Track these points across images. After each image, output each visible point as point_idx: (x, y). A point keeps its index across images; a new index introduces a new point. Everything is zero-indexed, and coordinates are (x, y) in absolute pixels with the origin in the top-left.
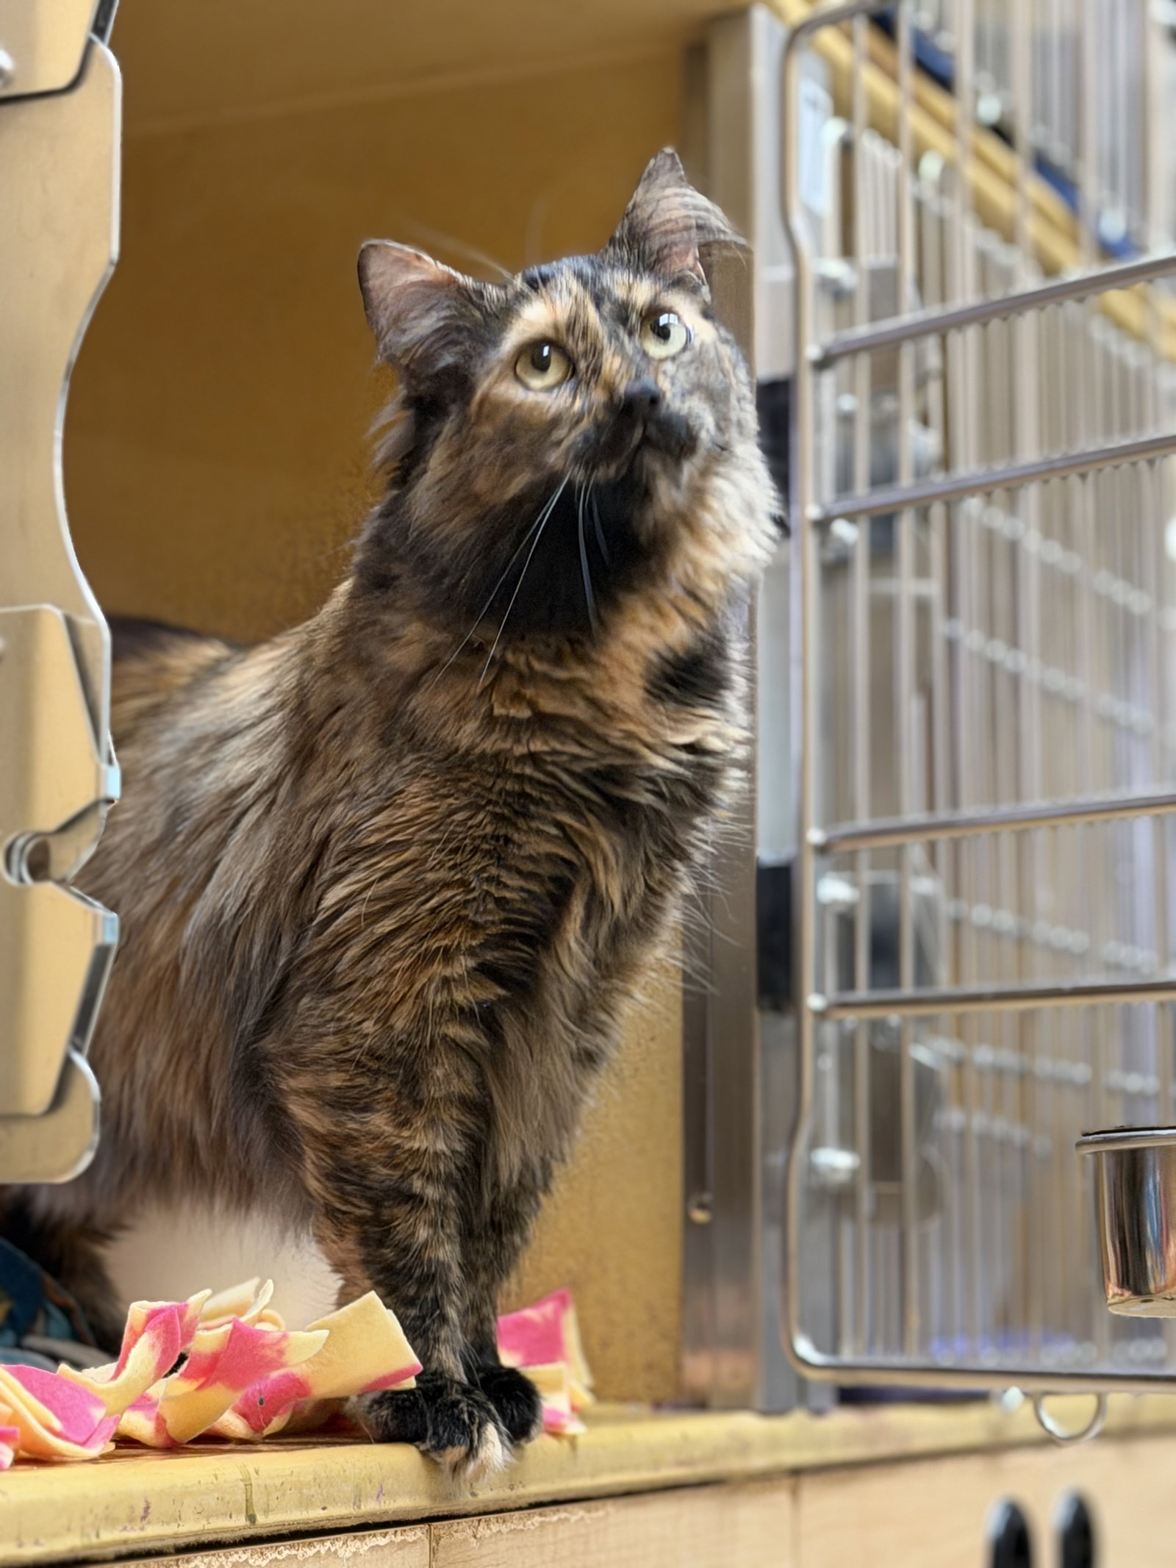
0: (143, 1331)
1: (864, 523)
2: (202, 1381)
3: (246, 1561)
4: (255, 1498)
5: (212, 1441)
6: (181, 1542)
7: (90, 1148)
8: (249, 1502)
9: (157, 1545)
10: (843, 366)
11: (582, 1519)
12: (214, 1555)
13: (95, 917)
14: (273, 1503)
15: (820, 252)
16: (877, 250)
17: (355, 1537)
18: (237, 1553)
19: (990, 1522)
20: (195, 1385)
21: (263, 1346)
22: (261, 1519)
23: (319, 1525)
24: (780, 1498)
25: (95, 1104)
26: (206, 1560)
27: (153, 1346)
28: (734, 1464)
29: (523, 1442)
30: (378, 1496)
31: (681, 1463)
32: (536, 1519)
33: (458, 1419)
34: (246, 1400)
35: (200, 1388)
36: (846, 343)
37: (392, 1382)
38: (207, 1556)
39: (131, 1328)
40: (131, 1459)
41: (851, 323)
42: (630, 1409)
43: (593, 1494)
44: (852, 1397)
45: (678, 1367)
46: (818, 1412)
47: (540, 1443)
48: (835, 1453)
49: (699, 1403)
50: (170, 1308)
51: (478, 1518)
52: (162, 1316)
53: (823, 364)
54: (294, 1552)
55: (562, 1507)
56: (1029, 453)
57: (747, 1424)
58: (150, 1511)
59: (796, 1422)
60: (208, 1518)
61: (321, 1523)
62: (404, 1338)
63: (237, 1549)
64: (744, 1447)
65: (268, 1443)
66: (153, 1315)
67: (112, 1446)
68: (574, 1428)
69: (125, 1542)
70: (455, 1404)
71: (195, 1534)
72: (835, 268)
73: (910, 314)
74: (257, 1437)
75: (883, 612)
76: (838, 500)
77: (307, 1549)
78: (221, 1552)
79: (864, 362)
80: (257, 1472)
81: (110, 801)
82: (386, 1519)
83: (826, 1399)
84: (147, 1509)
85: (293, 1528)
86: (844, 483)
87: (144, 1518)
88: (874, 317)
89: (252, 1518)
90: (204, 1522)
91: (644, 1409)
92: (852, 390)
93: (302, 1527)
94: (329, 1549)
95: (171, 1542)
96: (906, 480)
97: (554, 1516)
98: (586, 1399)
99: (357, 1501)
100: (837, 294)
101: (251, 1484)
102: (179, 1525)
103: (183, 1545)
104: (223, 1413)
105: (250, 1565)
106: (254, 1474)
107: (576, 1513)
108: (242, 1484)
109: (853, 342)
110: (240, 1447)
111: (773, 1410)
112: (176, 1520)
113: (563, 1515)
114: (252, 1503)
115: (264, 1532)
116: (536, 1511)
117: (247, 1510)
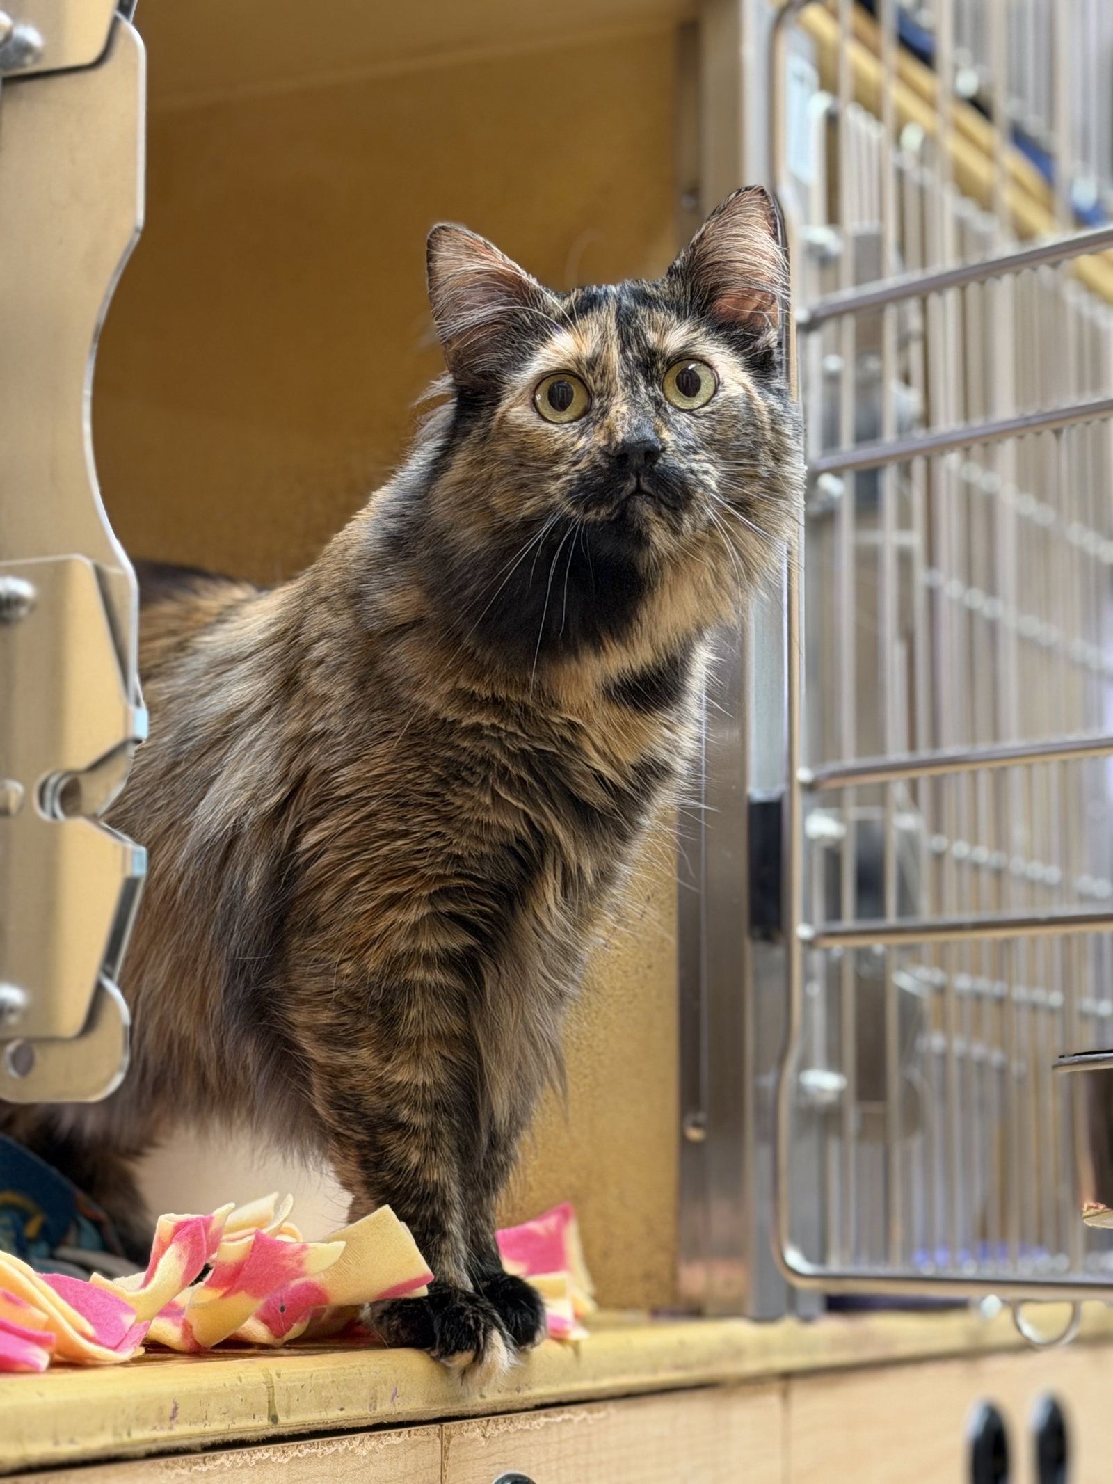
0: (171, 1242)
1: (849, 477)
2: (225, 1289)
3: (269, 1459)
4: (277, 1400)
5: (235, 1346)
6: (208, 1440)
7: (120, 1069)
8: (271, 1404)
9: (184, 1443)
10: (829, 328)
11: (585, 1419)
12: (238, 1453)
13: (125, 851)
14: (294, 1405)
15: (807, 220)
16: (861, 218)
17: (371, 1436)
18: (260, 1451)
19: (969, 1424)
20: (220, 1293)
21: (284, 1256)
22: (282, 1419)
23: (334, 1426)
24: (771, 1401)
25: (125, 1027)
26: (231, 1458)
27: (180, 1256)
28: (727, 1369)
29: (528, 1347)
30: (393, 1397)
31: (677, 1367)
32: (542, 1419)
33: (464, 1324)
34: (267, 1307)
35: (224, 1295)
36: (831, 306)
37: (406, 1291)
38: (232, 1454)
39: (160, 1240)
40: (159, 1363)
41: (837, 287)
42: (629, 1316)
43: (595, 1396)
44: (838, 1305)
45: (675, 1276)
46: (807, 1319)
47: (544, 1348)
48: (823, 1358)
49: (695, 1311)
50: (196, 1221)
51: (487, 1418)
52: (188, 1228)
53: (809, 327)
54: (314, 1451)
55: (566, 1409)
56: (1005, 409)
57: (740, 1330)
58: (178, 1411)
59: (787, 1328)
60: (232, 1419)
61: (340, 1424)
62: (416, 1249)
63: (260, 1448)
64: (738, 1352)
65: (289, 1348)
66: (179, 1228)
67: (142, 1351)
68: (577, 1334)
69: (155, 1441)
70: (462, 1310)
71: (222, 1434)
72: (821, 235)
73: (893, 278)
74: (278, 1342)
75: (868, 560)
76: (824, 455)
77: (326, 1448)
78: (245, 1450)
79: (849, 324)
80: (279, 1375)
81: (138, 741)
82: (400, 1419)
83: (815, 1306)
84: (176, 1409)
85: (313, 1428)
86: (831, 439)
87: (172, 1418)
88: (858, 281)
89: (274, 1419)
90: (229, 1422)
91: (642, 1316)
92: (838, 351)
93: (322, 1427)
94: (347, 1448)
95: (198, 1441)
96: (889, 436)
97: (558, 1417)
98: (588, 1306)
99: (373, 1403)
100: (823, 260)
101: (273, 1387)
102: (205, 1425)
103: (209, 1444)
104: (246, 1319)
105: (273, 1463)
106: (275, 1377)
107: (579, 1415)
108: (264, 1386)
109: (839, 304)
110: (262, 1352)
111: (765, 1317)
112: (203, 1420)
113: (567, 1416)
114: (274, 1404)
115: (285, 1431)
116: (543, 1412)
117: (269, 1411)
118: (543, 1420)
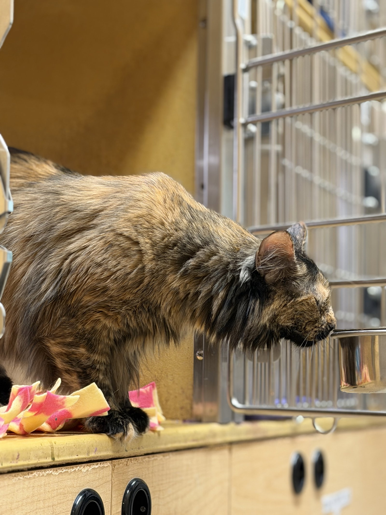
0: (17, 395)
1: (259, 125)
2: (36, 412)
3: (52, 473)
4: (54, 452)
5: (39, 432)
6: (30, 467)
7: (2, 333)
9: (22, 468)
10: (252, 71)
11: (162, 459)
12: (40, 471)
13: (4, 253)
14: (60, 454)
15: (244, 32)
17: (87, 465)
18: (48, 470)
19: (292, 459)
20: (34, 414)
21: (57, 401)
22: (56, 459)
23: (75, 461)
24: (225, 452)
26: (38, 473)
27: (20, 400)
28: (211, 441)
30: (95, 451)
31: (194, 440)
33: (118, 424)
34: (50, 419)
35: (36, 415)
36: (254, 63)
37: (100, 413)
38: (38, 471)
39: (13, 394)
40: (12, 439)
41: (256, 56)
42: (175, 422)
43: (165, 450)
44: (249, 418)
45: (192, 408)
46: (238, 423)
47: (148, 433)
48: (244, 437)
49: (199, 420)
50: (26, 388)
51: (128, 459)
52: (23, 390)
53: (246, 70)
54: (67, 470)
55: (155, 455)
56: (317, 101)
57: (215, 427)
58: (20, 456)
59: (230, 427)
60: (39, 459)
62: (104, 398)
64: (214, 435)
65: (57, 433)
66: (20, 390)
67: (6, 434)
68: (159, 428)
69: (11, 467)
70: (117, 419)
71: (35, 464)
72: (250, 38)
74: (54, 431)
75: (265, 155)
76: (249, 117)
77: (71, 469)
78: (43, 470)
79: (260, 70)
80: (55, 443)
81: (9, 213)
82: (97, 459)
83: (241, 419)
84: (18, 455)
85: (67, 462)
87: (17, 459)
88: (264, 54)
89: (53, 459)
90: (37, 460)
91: (180, 422)
93: (70, 462)
94: (79, 469)
95: (26, 467)
96: (274, 110)
97: (152, 458)
98: (163, 419)
99: (88, 453)
100: (250, 47)
101: (53, 447)
102: (29, 461)
103: (30, 468)
104: (43, 423)
105: (53, 475)
106: (54, 444)
107: (159, 457)
108: (50, 447)
109: (257, 62)
110: (48, 435)
111: (224, 423)
112: (28, 459)
113: (155, 458)
114: (53, 454)
115: (57, 463)
116: (147, 456)
117: (52, 456)
118: (147, 459)
